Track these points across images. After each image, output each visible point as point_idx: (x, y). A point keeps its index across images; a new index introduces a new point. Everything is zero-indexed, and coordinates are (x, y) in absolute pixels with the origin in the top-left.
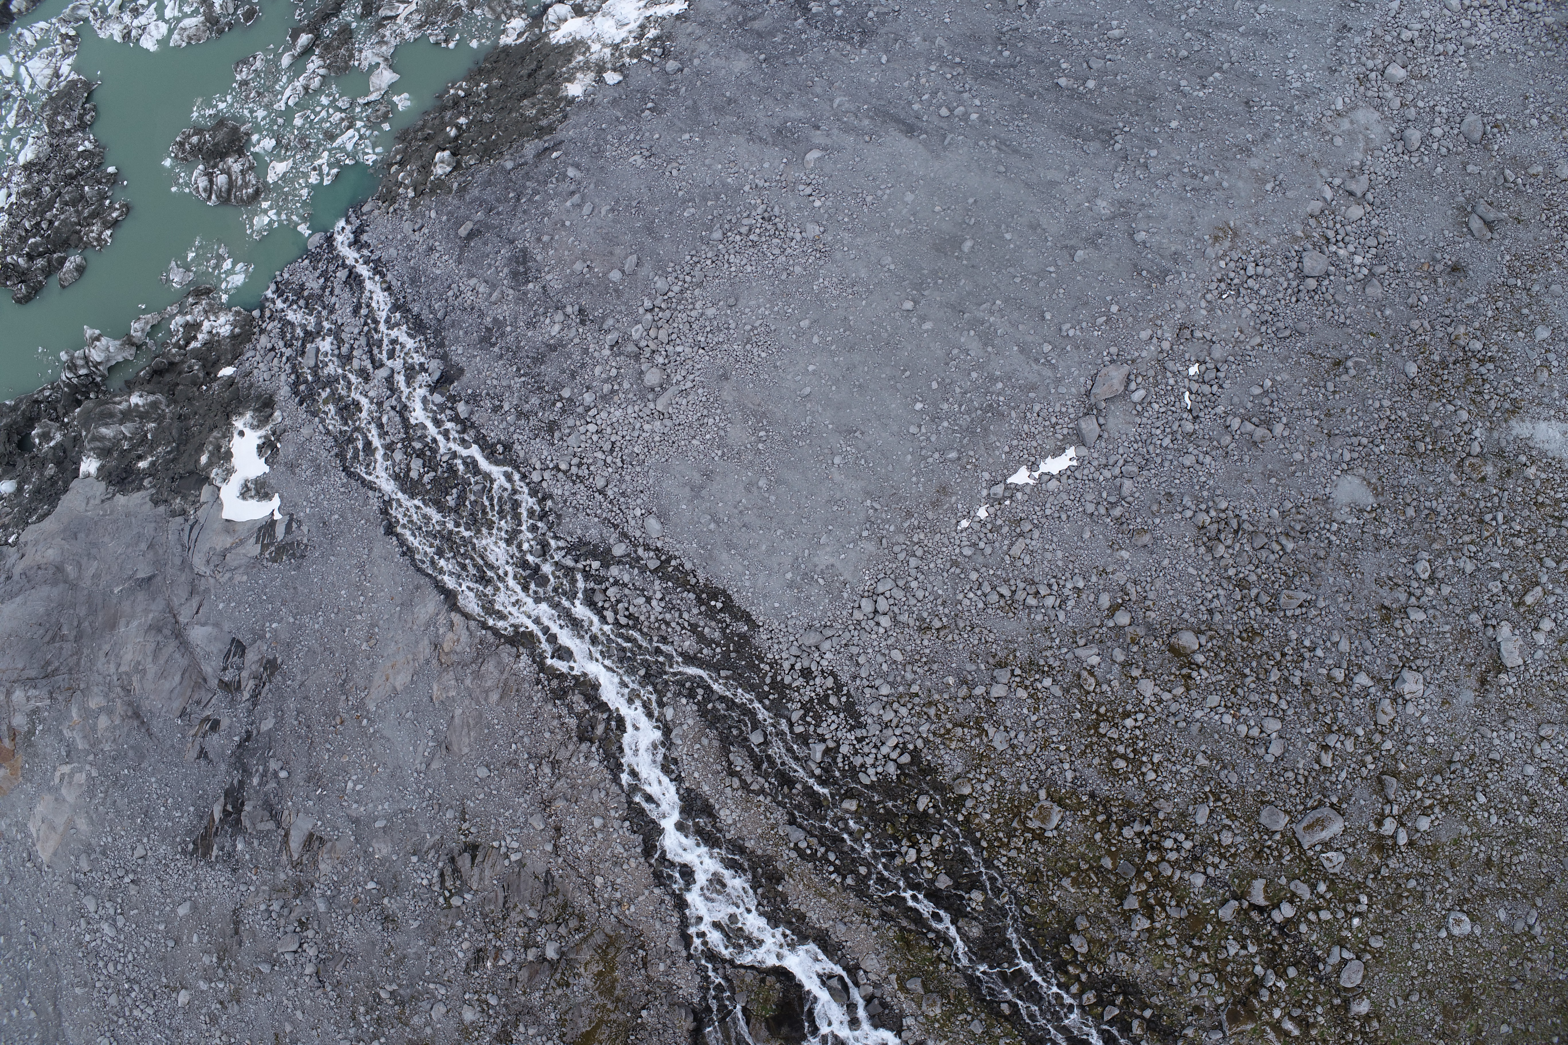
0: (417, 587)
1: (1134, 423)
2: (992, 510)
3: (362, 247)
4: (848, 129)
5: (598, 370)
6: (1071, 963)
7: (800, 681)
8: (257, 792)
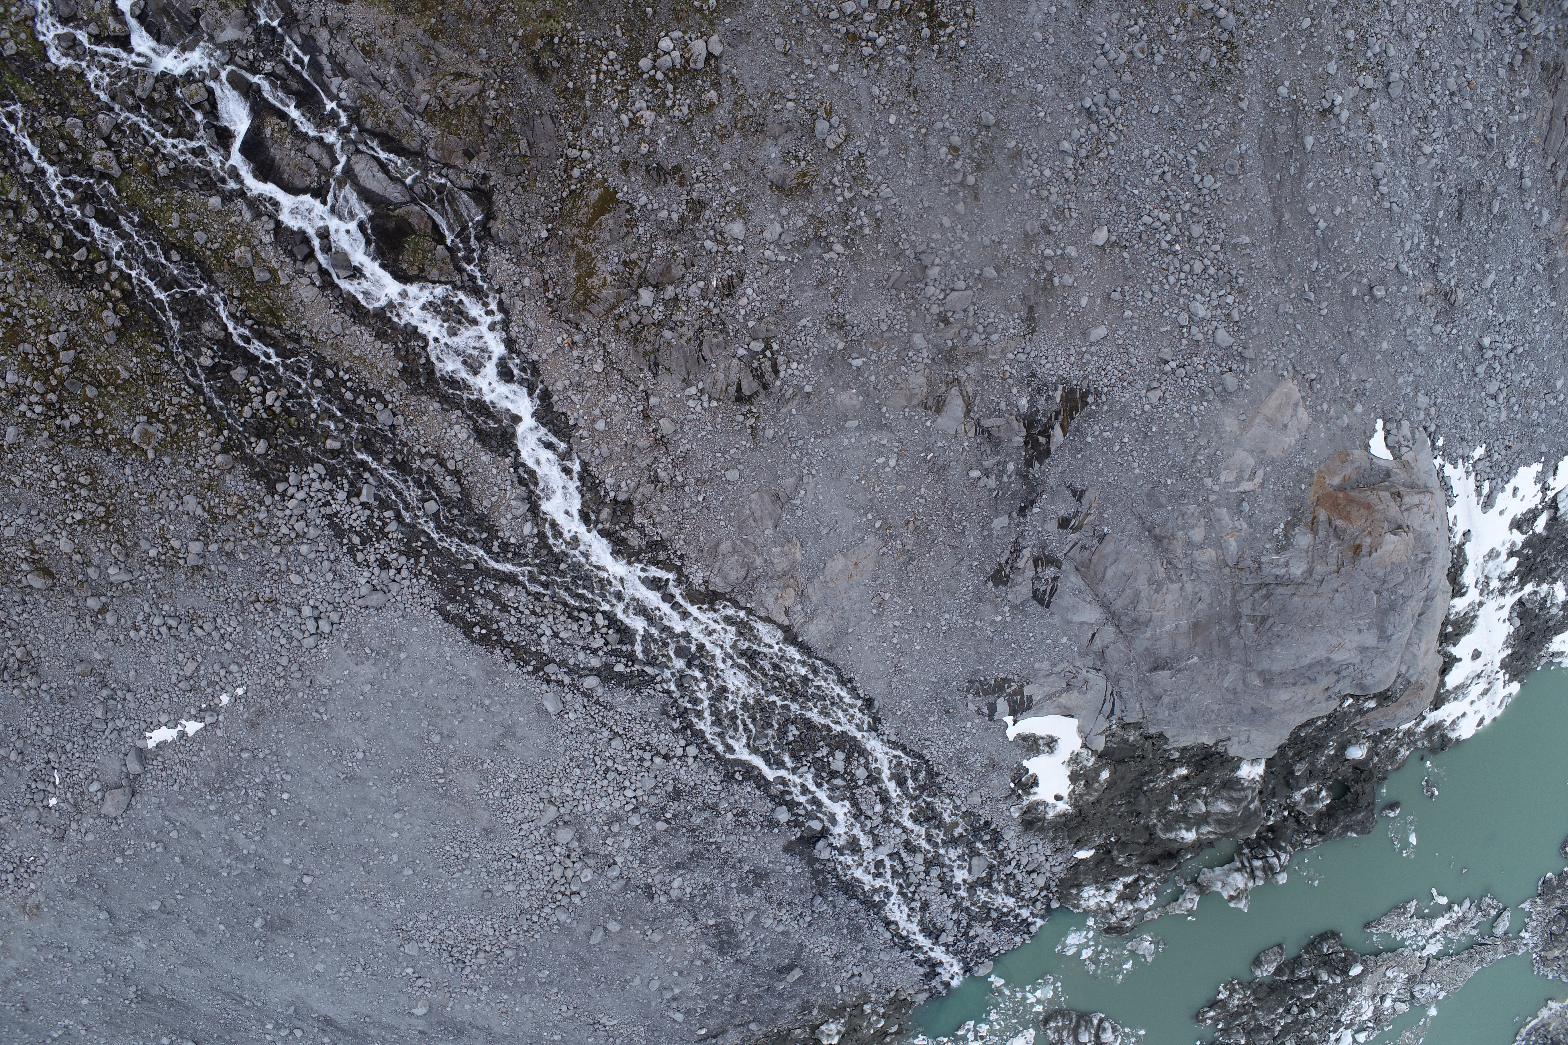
0: (831, 648)
1: (98, 762)
2: (216, 701)
3: (925, 962)
4: (391, 1028)
5: (627, 844)
6: (119, 299)
7: (391, 557)
8: (1007, 456)
